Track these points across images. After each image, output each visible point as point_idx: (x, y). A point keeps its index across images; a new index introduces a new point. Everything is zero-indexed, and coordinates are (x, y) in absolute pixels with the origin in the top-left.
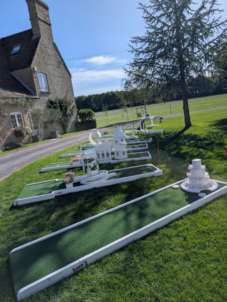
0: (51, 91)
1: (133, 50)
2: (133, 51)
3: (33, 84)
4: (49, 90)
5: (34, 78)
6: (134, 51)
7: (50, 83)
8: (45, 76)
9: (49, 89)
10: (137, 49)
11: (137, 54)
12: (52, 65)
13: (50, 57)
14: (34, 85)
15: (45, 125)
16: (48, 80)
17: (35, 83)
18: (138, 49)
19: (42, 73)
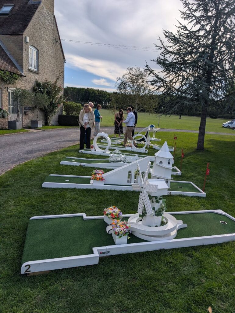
0: (39, 72)
1: (162, 46)
2: (160, 47)
3: (21, 58)
4: (38, 70)
5: (24, 50)
6: (162, 48)
7: (40, 61)
8: (37, 51)
9: (38, 68)
10: (166, 46)
11: (163, 53)
12: (47, 40)
13: (47, 30)
14: (23, 58)
15: (26, 111)
16: (39, 57)
17: (24, 56)
18: (168, 47)
19: (34, 47)
